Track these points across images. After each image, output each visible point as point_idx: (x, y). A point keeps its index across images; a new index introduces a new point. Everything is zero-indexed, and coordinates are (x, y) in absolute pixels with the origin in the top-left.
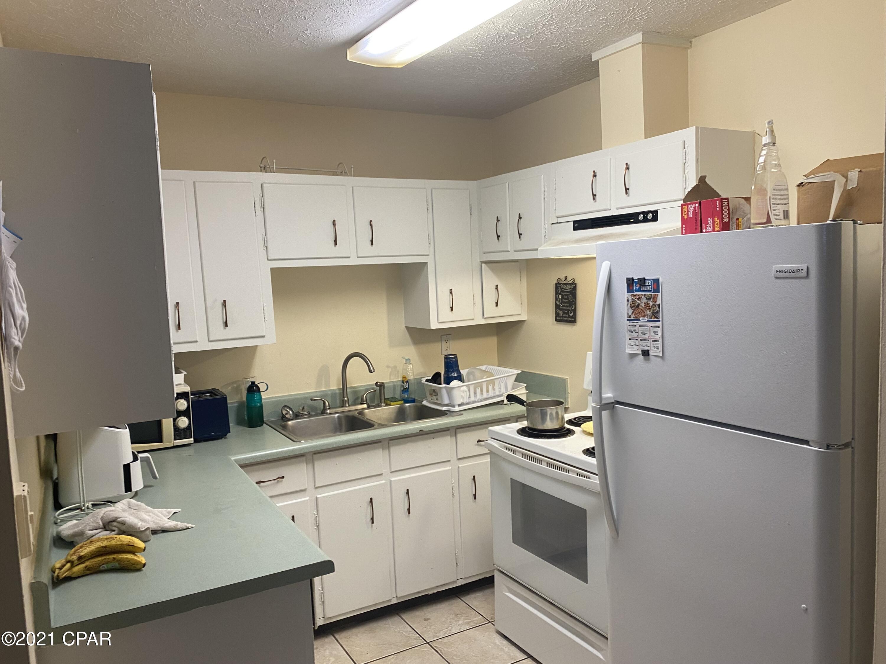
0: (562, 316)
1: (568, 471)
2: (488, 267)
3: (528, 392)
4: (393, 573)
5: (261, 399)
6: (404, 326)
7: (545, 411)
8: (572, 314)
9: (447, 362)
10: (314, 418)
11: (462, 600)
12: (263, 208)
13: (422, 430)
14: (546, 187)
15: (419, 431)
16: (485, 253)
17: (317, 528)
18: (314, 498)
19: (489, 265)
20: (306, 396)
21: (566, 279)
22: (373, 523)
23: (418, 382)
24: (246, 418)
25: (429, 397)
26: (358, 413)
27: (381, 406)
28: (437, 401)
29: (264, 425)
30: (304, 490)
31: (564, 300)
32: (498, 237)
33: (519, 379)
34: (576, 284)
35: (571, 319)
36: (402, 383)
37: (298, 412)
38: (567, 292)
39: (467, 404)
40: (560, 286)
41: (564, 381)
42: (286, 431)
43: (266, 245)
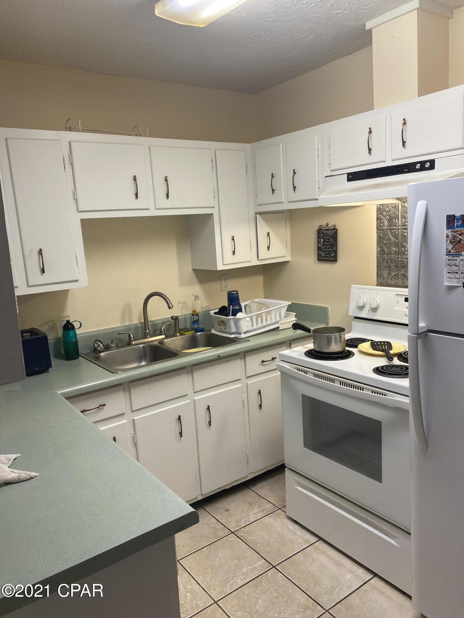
0: (324, 257)
1: (363, 389)
2: (261, 216)
3: (297, 319)
4: (198, 475)
5: (76, 335)
6: (191, 269)
7: (330, 337)
8: (333, 254)
9: (231, 297)
10: (122, 349)
11: (252, 490)
12: (72, 164)
13: (220, 356)
14: (319, 145)
15: (217, 357)
16: (259, 205)
17: (135, 445)
18: (131, 420)
19: (263, 215)
20: (114, 330)
21: (327, 226)
22: (181, 436)
23: (206, 314)
24: (63, 352)
25: (217, 327)
26: (158, 343)
27: (176, 336)
28: (224, 330)
29: (80, 357)
30: (123, 414)
31: (325, 243)
32: (273, 190)
33: (290, 309)
34: (337, 229)
35: (332, 259)
36: (192, 316)
37: (108, 344)
38: (329, 236)
39: (250, 331)
40: (322, 232)
41: (326, 309)
42: (98, 362)
43: (76, 198)
